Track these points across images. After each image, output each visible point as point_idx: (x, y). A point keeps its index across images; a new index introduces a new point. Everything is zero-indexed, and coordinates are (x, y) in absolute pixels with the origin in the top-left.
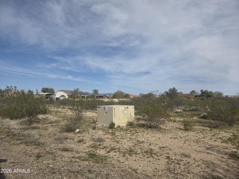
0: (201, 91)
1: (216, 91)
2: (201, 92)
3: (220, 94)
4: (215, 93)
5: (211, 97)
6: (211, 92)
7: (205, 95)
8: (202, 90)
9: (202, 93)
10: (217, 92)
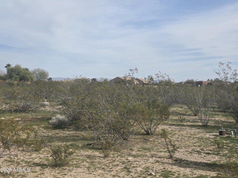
0: (6, 67)
1: (37, 68)
2: (6, 69)
3: (43, 74)
4: (34, 72)
5: (28, 80)
6: (27, 69)
7: (15, 75)
8: (9, 65)
9: (8, 70)
10: (38, 70)
